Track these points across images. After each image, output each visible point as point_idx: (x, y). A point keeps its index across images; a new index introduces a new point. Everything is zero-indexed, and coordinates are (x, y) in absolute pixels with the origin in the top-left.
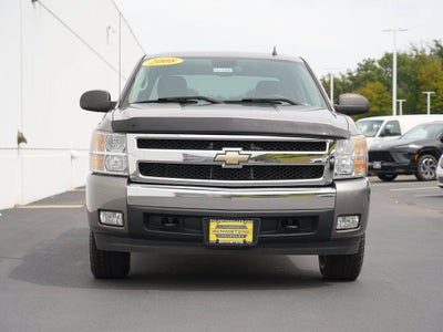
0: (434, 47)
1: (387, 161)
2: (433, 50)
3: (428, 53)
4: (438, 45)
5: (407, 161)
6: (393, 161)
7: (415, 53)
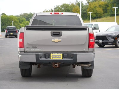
0: (76, 2)
1: (105, 40)
2: (76, 3)
3: (74, 4)
4: (77, 2)
5: (112, 40)
6: (107, 40)
7: (71, 4)
